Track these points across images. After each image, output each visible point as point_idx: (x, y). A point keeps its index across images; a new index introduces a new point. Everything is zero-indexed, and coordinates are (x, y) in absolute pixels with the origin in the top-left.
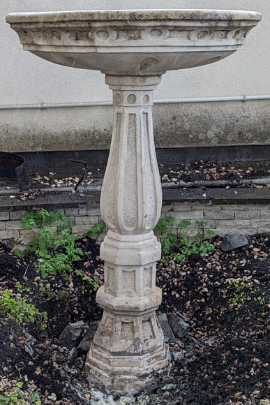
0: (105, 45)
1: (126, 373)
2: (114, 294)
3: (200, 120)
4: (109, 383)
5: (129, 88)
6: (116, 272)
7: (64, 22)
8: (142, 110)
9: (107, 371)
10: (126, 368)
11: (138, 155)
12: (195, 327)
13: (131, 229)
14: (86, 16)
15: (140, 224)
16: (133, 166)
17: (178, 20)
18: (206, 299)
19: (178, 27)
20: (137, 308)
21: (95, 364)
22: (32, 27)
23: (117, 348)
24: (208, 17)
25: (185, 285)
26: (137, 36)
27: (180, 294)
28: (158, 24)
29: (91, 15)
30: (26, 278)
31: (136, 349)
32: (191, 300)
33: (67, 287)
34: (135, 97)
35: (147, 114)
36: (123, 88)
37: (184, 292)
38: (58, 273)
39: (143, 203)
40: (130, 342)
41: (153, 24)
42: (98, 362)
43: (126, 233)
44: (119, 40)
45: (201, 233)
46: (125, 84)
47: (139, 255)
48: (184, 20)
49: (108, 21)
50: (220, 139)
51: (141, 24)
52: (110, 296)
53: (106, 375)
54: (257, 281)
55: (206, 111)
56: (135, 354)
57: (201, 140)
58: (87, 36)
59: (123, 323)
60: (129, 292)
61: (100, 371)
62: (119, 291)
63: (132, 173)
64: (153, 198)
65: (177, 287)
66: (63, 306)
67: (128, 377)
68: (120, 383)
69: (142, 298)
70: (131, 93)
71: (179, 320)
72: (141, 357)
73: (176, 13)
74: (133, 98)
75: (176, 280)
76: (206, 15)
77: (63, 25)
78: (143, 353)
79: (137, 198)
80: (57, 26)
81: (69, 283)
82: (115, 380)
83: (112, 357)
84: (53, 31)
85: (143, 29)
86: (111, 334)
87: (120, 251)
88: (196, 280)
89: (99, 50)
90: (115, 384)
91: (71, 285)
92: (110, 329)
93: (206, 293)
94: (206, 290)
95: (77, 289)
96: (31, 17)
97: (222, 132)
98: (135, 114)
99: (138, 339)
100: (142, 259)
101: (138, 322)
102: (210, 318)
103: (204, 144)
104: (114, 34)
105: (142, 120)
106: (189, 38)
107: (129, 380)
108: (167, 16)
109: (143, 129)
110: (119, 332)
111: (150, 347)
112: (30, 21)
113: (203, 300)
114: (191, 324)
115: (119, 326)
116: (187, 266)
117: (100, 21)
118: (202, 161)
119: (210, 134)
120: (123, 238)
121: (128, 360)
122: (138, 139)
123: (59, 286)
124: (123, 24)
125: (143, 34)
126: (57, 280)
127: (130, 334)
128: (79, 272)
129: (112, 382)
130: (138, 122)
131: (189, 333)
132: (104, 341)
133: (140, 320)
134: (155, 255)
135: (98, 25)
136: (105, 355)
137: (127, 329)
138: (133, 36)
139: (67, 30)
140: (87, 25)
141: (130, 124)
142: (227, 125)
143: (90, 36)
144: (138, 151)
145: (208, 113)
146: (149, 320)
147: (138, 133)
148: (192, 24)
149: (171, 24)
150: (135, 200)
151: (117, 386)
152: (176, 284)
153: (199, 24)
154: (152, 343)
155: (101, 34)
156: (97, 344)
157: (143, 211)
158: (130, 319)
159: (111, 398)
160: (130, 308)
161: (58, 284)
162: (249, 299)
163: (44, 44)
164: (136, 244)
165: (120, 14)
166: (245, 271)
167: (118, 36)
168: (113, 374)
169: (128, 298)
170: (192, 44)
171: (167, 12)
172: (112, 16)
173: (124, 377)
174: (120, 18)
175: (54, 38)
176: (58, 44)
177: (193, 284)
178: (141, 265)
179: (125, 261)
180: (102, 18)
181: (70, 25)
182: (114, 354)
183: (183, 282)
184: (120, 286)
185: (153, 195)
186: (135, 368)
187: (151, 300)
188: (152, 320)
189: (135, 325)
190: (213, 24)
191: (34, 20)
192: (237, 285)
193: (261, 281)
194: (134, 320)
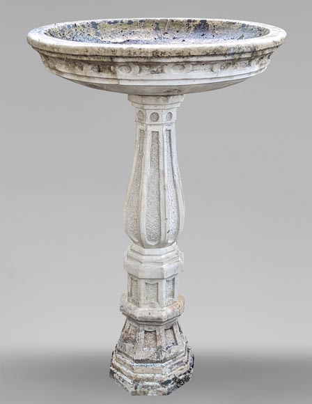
0: (127, 78)
1: (148, 380)
2: (138, 305)
4: (133, 389)
5: (152, 107)
6: (139, 284)
7: (86, 56)
8: (165, 127)
9: (131, 377)
10: (148, 375)
11: (161, 172)
13: (154, 244)
14: (108, 51)
15: (162, 239)
16: (156, 183)
17: (201, 56)
19: (201, 62)
20: (159, 319)
21: (118, 369)
22: (53, 55)
23: (140, 355)
24: (232, 51)
26: (160, 70)
28: (181, 60)
29: (114, 51)
31: (158, 357)
34: (158, 115)
35: (170, 131)
36: (146, 107)
39: (166, 219)
40: (153, 350)
41: (176, 60)
42: (122, 367)
43: (149, 247)
44: (142, 74)
46: (148, 103)
47: (162, 269)
48: (207, 55)
49: (130, 57)
51: (164, 60)
52: (133, 306)
53: (129, 381)
56: (157, 362)
58: (110, 69)
59: (146, 332)
60: (152, 303)
61: (123, 377)
62: (142, 302)
63: (155, 189)
64: (176, 213)
67: (150, 384)
68: (143, 390)
69: (164, 308)
70: (154, 111)
72: (163, 364)
73: (199, 49)
74: (156, 117)
76: (229, 49)
77: (85, 59)
78: (165, 360)
79: (160, 215)
80: (79, 58)
82: (138, 387)
83: (135, 364)
84: (75, 62)
85: (166, 64)
86: (134, 342)
87: (143, 265)
89: (122, 83)
90: (138, 390)
92: (133, 336)
96: (53, 47)
98: (158, 132)
99: (161, 347)
100: (165, 273)
101: (161, 331)
104: (137, 68)
105: (165, 137)
106: (212, 70)
107: (152, 387)
108: (189, 53)
109: (166, 146)
110: (142, 341)
111: (172, 354)
112: (52, 51)
115: (142, 334)
117: (122, 57)
120: (146, 251)
121: (151, 367)
122: (161, 157)
124: (146, 60)
125: (166, 69)
127: (153, 342)
129: (136, 388)
130: (160, 140)
132: (127, 347)
133: (162, 329)
134: (177, 267)
135: (120, 60)
136: (128, 361)
137: (150, 337)
138: (155, 70)
139: (89, 63)
140: (110, 60)
141: (153, 141)
143: (112, 70)
144: (161, 168)
146: (172, 328)
147: (161, 151)
148: (215, 58)
149: (194, 59)
150: (157, 216)
151: (140, 391)
153: (222, 58)
154: (174, 350)
155: (123, 68)
156: (121, 350)
157: (165, 227)
158: (153, 328)
160: (153, 319)
163: (66, 71)
164: (159, 258)
165: (142, 51)
167: (140, 70)
168: (136, 381)
169: (151, 309)
170: (215, 76)
171: (190, 49)
172: (135, 53)
173: (147, 383)
174: (142, 55)
175: (77, 68)
176: (80, 74)
178: (163, 279)
179: (148, 275)
180: (124, 54)
181: (92, 59)
182: (137, 361)
184: (143, 297)
185: (176, 210)
186: (157, 376)
187: (173, 310)
188: (174, 327)
189: (158, 334)
190: (237, 57)
191: (56, 50)
194: (157, 329)
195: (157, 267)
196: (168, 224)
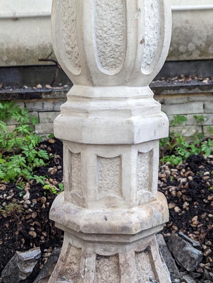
3: (181, 32)
6: (83, 159)
13: (111, 72)
20: (125, 228)
25: (188, 194)
27: (181, 208)
32: (199, 214)
33: (21, 198)
37: (186, 204)
38: (11, 180)
45: (200, 131)
47: (129, 123)
50: (201, 52)
52: (73, 207)
55: (187, 22)
57: (182, 53)
59: (99, 257)
60: (109, 198)
62: (91, 196)
65: (176, 197)
66: (13, 226)
69: (134, 209)
71: (184, 245)
75: (173, 188)
81: (24, 194)
86: (76, 277)
87: (91, 117)
88: (203, 188)
91: (28, 195)
92: (75, 267)
95: (35, 201)
97: (204, 44)
101: (128, 255)
103: (184, 57)
110: (92, 275)
114: (203, 251)
115: (90, 262)
116: (187, 170)
118: (182, 76)
119: (191, 47)
123: (8, 198)
126: (7, 190)
127: (114, 276)
128: (39, 179)
131: (202, 265)
133: (130, 250)
134: (159, 126)
137: (108, 267)
142: (208, 37)
145: (189, 23)
146: (147, 250)
152: (174, 193)
158: (112, 250)
160: (113, 228)
161: (8, 195)
164: (123, 103)
169: (107, 210)
177: (199, 193)
178: (130, 145)
179: (101, 137)
183: (184, 191)
184: (92, 187)
187: (151, 213)
188: (152, 249)
189: (122, 260)
194: (120, 251)
195: (119, 119)
196: (141, 21)
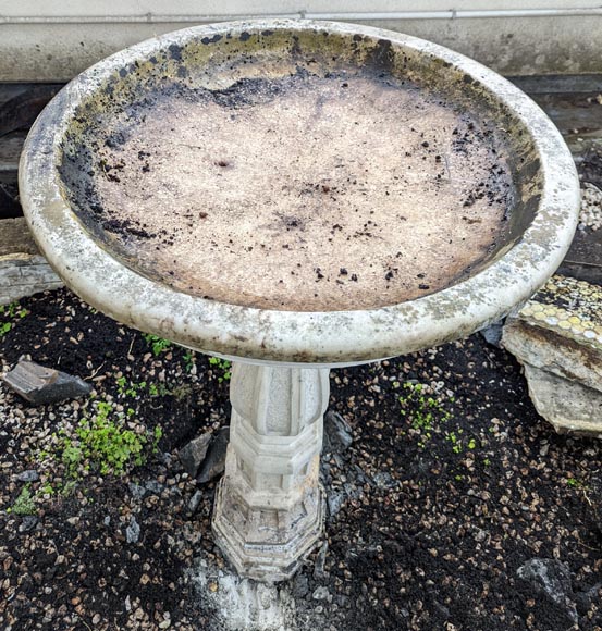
1: (265, 564)
2: (252, 487)
10: (265, 560)
12: (359, 442)
16: (286, 370)
18: (376, 402)
21: (224, 536)
23: (254, 537)
27: (342, 380)
30: (131, 358)
31: (279, 539)
32: (356, 395)
33: (189, 373)
40: (271, 533)
42: (228, 538)
53: (239, 562)
54: (450, 393)
56: (278, 544)
59: (263, 512)
60: (272, 489)
61: (231, 550)
62: (258, 488)
67: (268, 568)
68: (257, 573)
69: (291, 493)
71: (338, 430)
72: (286, 547)
78: (289, 540)
79: (289, 410)
81: (191, 367)
82: (251, 570)
83: (247, 546)
86: (246, 514)
87: (259, 458)
91: (194, 370)
93: (377, 394)
94: (378, 389)
95: (201, 375)
99: (284, 528)
100: (294, 469)
102: (380, 437)
110: (257, 521)
111: (299, 529)
113: (372, 404)
114: (353, 437)
120: (266, 438)
121: (269, 551)
123: (177, 375)
126: (175, 359)
129: (247, 570)
137: (269, 515)
150: (285, 411)
151: (254, 574)
154: (302, 523)
156: (227, 515)
159: (245, 587)
162: (438, 431)
164: (286, 448)
166: (435, 368)
168: (248, 564)
169: (270, 494)
173: (263, 568)
182: (250, 543)
186: (278, 561)
187: (303, 492)
192: (422, 400)
193: (457, 395)
